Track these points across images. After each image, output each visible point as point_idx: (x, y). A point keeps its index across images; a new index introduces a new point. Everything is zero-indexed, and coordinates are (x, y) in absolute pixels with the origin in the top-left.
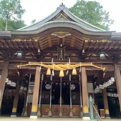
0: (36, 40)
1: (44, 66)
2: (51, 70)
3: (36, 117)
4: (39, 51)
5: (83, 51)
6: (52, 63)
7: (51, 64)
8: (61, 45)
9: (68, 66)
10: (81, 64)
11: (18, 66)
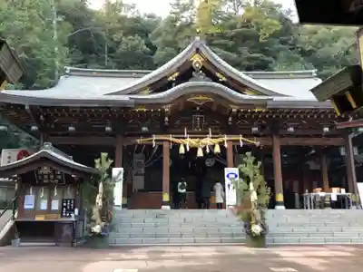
0: (167, 110)
1: (175, 140)
2: (185, 146)
3: (168, 207)
4: (167, 119)
5: (230, 119)
6: (186, 136)
7: (184, 138)
8: (198, 108)
9: (208, 141)
10: (226, 138)
11: (138, 141)
